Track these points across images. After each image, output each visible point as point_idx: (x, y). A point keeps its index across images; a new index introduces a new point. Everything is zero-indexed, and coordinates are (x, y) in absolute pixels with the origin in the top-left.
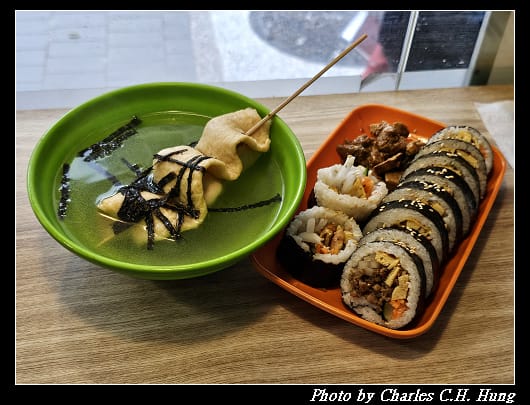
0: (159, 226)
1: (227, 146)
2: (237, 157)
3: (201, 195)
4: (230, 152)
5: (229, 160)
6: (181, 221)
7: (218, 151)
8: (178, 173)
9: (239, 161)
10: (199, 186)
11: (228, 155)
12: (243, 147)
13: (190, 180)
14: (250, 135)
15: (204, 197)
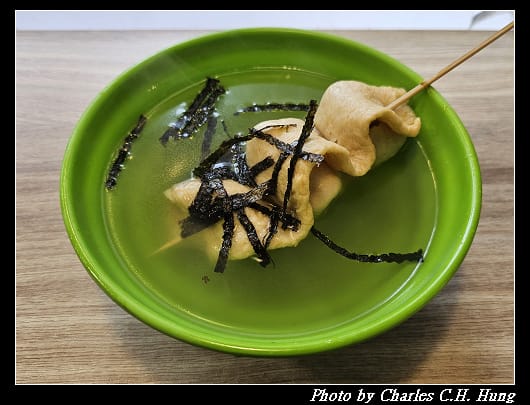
0: (240, 235)
1: (355, 124)
2: (369, 141)
3: (306, 197)
4: (358, 133)
5: (356, 144)
6: (272, 231)
7: (342, 130)
8: (276, 161)
9: (371, 147)
10: (303, 184)
11: (355, 138)
12: (380, 127)
13: (291, 173)
14: (394, 109)
15: (310, 201)
